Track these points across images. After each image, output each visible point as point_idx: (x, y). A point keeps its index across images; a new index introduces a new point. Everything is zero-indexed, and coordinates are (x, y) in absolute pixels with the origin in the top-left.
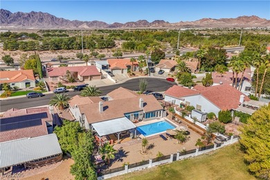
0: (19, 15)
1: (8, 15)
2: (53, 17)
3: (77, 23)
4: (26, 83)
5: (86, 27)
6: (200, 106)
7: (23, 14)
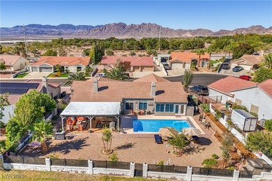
0: (132, 26)
1: (124, 27)
2: (159, 27)
3: (181, 32)
4: (78, 68)
5: (189, 35)
6: (257, 108)
7: (135, 26)
